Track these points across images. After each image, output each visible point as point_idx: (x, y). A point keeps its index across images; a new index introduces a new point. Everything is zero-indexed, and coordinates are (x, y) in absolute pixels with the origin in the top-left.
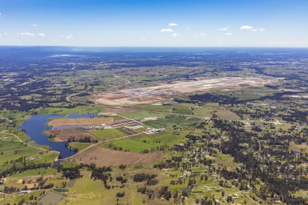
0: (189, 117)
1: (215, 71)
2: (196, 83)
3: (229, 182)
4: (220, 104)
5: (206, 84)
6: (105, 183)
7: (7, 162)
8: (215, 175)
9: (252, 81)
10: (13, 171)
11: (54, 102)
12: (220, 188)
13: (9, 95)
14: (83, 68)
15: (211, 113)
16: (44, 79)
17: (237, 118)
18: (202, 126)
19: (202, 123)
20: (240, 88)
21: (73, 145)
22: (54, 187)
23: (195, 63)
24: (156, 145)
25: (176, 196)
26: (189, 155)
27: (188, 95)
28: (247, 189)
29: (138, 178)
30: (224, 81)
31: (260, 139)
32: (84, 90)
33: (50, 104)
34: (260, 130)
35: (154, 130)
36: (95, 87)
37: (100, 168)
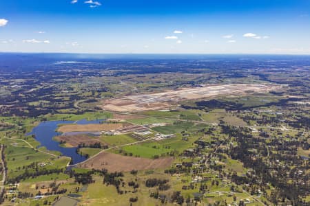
0: (197, 123)
1: (220, 77)
2: (201, 90)
3: (240, 187)
4: (227, 110)
5: (212, 91)
6: (118, 188)
7: (19, 168)
8: (225, 180)
9: (257, 88)
10: (25, 176)
11: (62, 108)
12: (232, 193)
13: (17, 101)
14: (89, 74)
15: (218, 119)
16: (51, 86)
17: (244, 125)
18: (210, 131)
19: (210, 129)
20: (245, 94)
21: (83, 151)
22: (68, 193)
23: (200, 70)
24: (166, 151)
25: (188, 201)
26: (199, 161)
27: (194, 102)
28: (258, 194)
29: (150, 184)
30: (229, 88)
31: (268, 144)
32: (91, 96)
33: (58, 111)
34: (268, 136)
35: (163, 135)
36: (103, 93)
37: (112, 174)
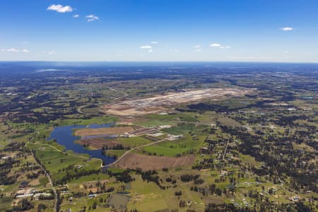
0: (197, 124)
1: (195, 82)
2: (187, 94)
3: (263, 178)
4: (217, 112)
5: (197, 95)
6: (158, 184)
7: (60, 170)
8: (247, 172)
9: (233, 92)
10: (68, 178)
11: (68, 114)
12: (258, 183)
13: (20, 108)
14: (76, 81)
15: (213, 120)
16: (45, 93)
17: (239, 125)
18: (213, 131)
19: (212, 129)
20: (226, 98)
21: (109, 152)
22: (115, 191)
23: (175, 76)
24: (184, 150)
25: (225, 192)
26: (217, 157)
27: (186, 105)
28: (279, 183)
29: (185, 179)
30: (209, 92)
31: (267, 141)
32: (89, 102)
33: (66, 116)
34: (263, 134)
36: (98, 99)
37: (147, 172)
